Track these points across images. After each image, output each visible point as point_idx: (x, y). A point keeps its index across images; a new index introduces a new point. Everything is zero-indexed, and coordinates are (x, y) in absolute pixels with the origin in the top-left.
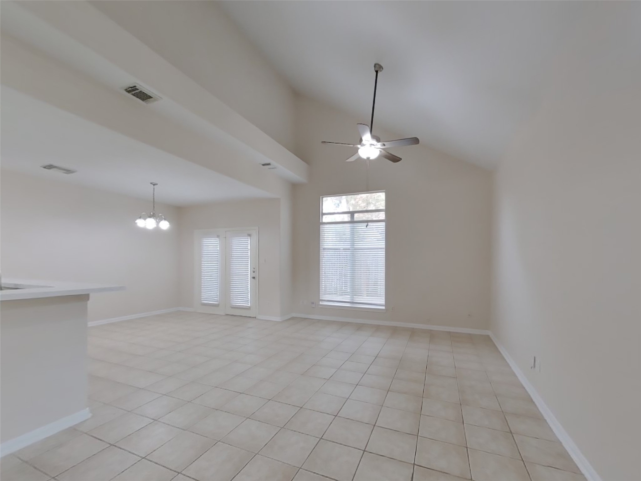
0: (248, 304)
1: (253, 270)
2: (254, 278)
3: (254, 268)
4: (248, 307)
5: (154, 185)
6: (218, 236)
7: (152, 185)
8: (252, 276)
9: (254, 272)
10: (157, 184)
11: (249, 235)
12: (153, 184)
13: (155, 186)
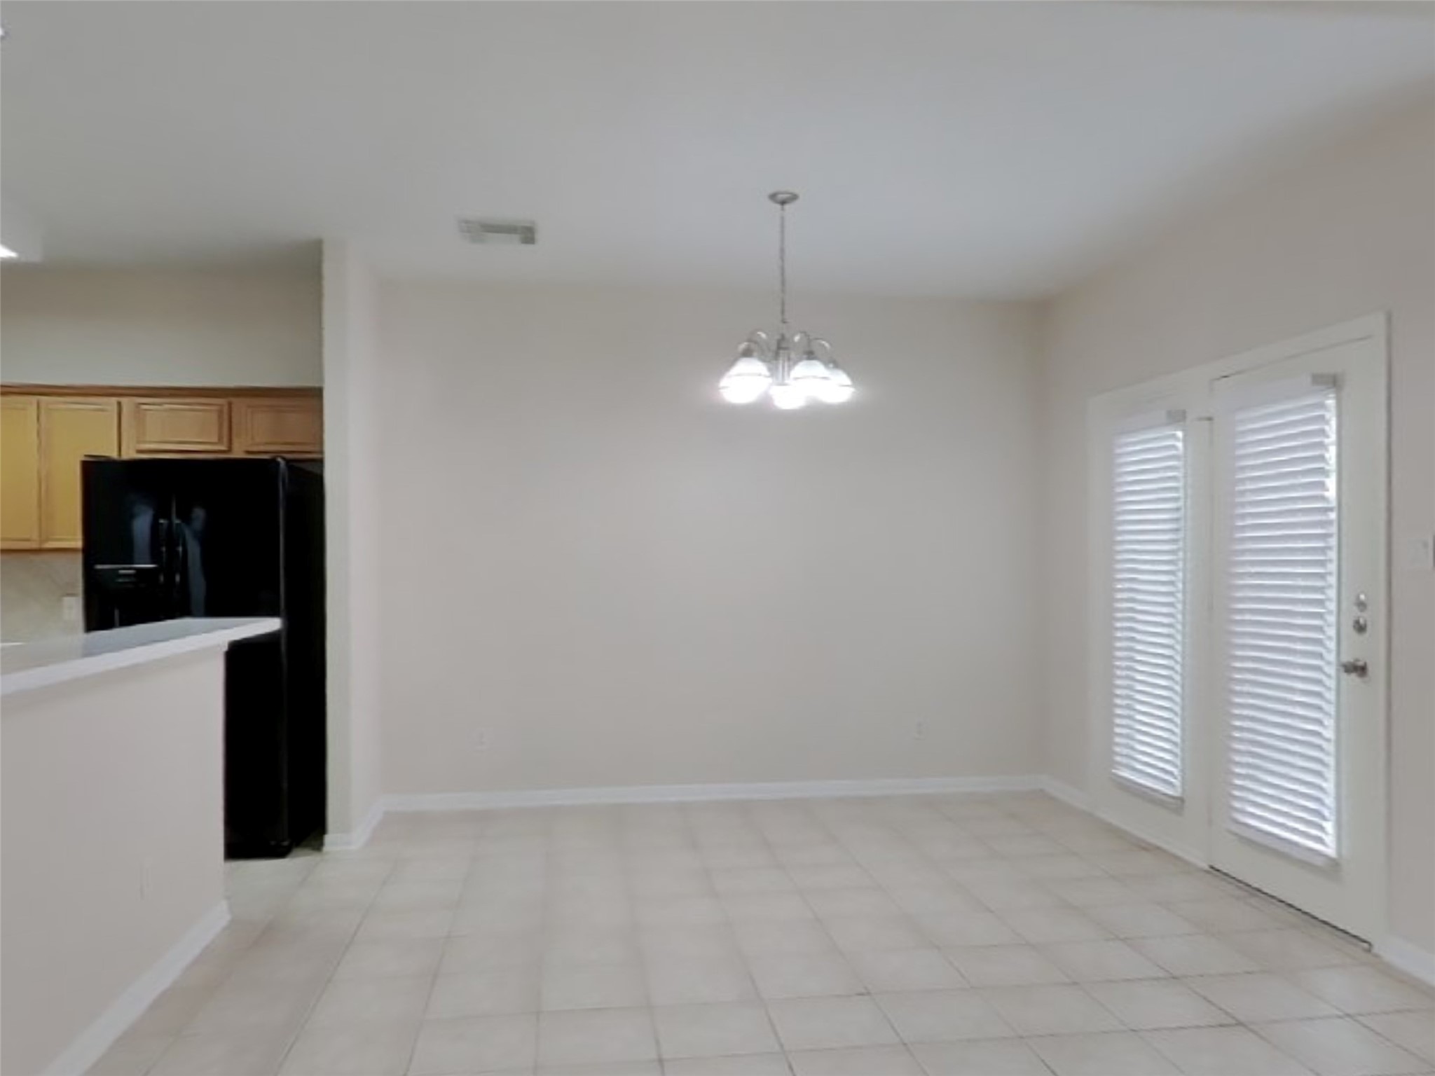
0: (1319, 840)
1: (1352, 613)
2: (1359, 669)
3: (1362, 605)
4: (1319, 861)
5: (783, 203)
6: (1177, 417)
7: (779, 206)
8: (1347, 658)
9: (1360, 628)
10: (794, 197)
11: (1333, 382)
12: (781, 197)
13: (787, 207)
